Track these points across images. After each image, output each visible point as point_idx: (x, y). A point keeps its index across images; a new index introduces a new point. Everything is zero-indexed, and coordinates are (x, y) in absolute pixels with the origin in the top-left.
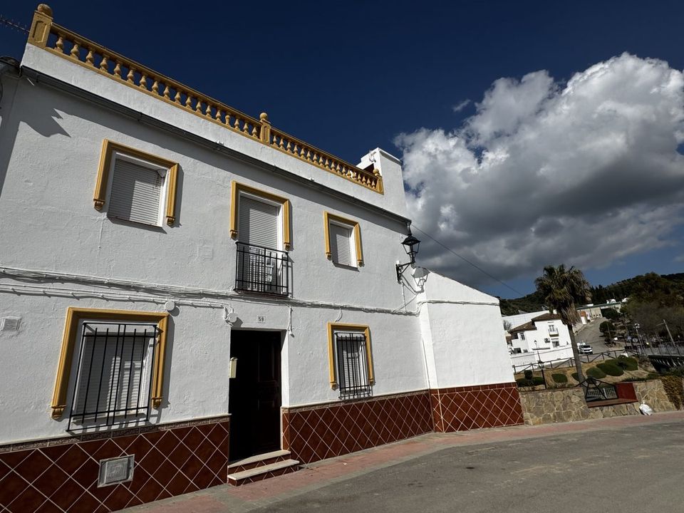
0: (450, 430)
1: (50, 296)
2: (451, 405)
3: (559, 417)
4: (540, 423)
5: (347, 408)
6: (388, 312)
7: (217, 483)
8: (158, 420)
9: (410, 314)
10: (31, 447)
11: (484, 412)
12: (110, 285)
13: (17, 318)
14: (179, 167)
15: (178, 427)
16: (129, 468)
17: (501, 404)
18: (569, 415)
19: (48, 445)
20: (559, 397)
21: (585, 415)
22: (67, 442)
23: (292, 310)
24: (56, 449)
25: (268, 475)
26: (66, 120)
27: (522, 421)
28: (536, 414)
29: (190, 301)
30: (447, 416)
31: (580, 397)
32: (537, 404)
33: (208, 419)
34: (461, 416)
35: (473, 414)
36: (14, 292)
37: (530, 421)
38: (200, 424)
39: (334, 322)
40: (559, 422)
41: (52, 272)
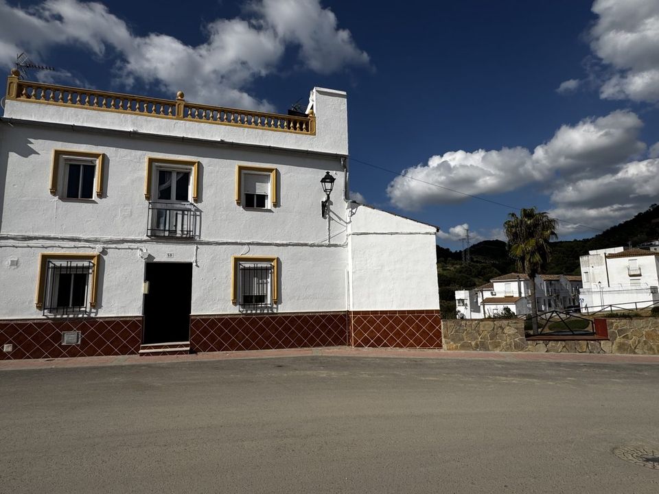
0: (359, 346)
1: (31, 247)
2: (364, 326)
3: (482, 346)
4: (456, 348)
5: (247, 319)
6: (306, 245)
7: (132, 353)
8: (96, 315)
9: (336, 246)
10: (28, 322)
11: (398, 334)
12: (63, 239)
13: (16, 259)
14: (104, 156)
15: (107, 320)
16: (78, 338)
17: (418, 328)
18: (497, 346)
19: (36, 321)
20: (487, 326)
21: (518, 347)
22: (44, 321)
23: (197, 248)
24: (39, 324)
25: (164, 353)
26: (36, 144)
27: (440, 346)
28: (453, 340)
29: (114, 246)
30: (359, 334)
31: (517, 329)
32: (456, 331)
33: (127, 317)
34: (372, 335)
35: (385, 334)
36: (14, 246)
37: (444, 346)
38: (121, 319)
39: (239, 255)
40: (480, 350)
41: (31, 234)
